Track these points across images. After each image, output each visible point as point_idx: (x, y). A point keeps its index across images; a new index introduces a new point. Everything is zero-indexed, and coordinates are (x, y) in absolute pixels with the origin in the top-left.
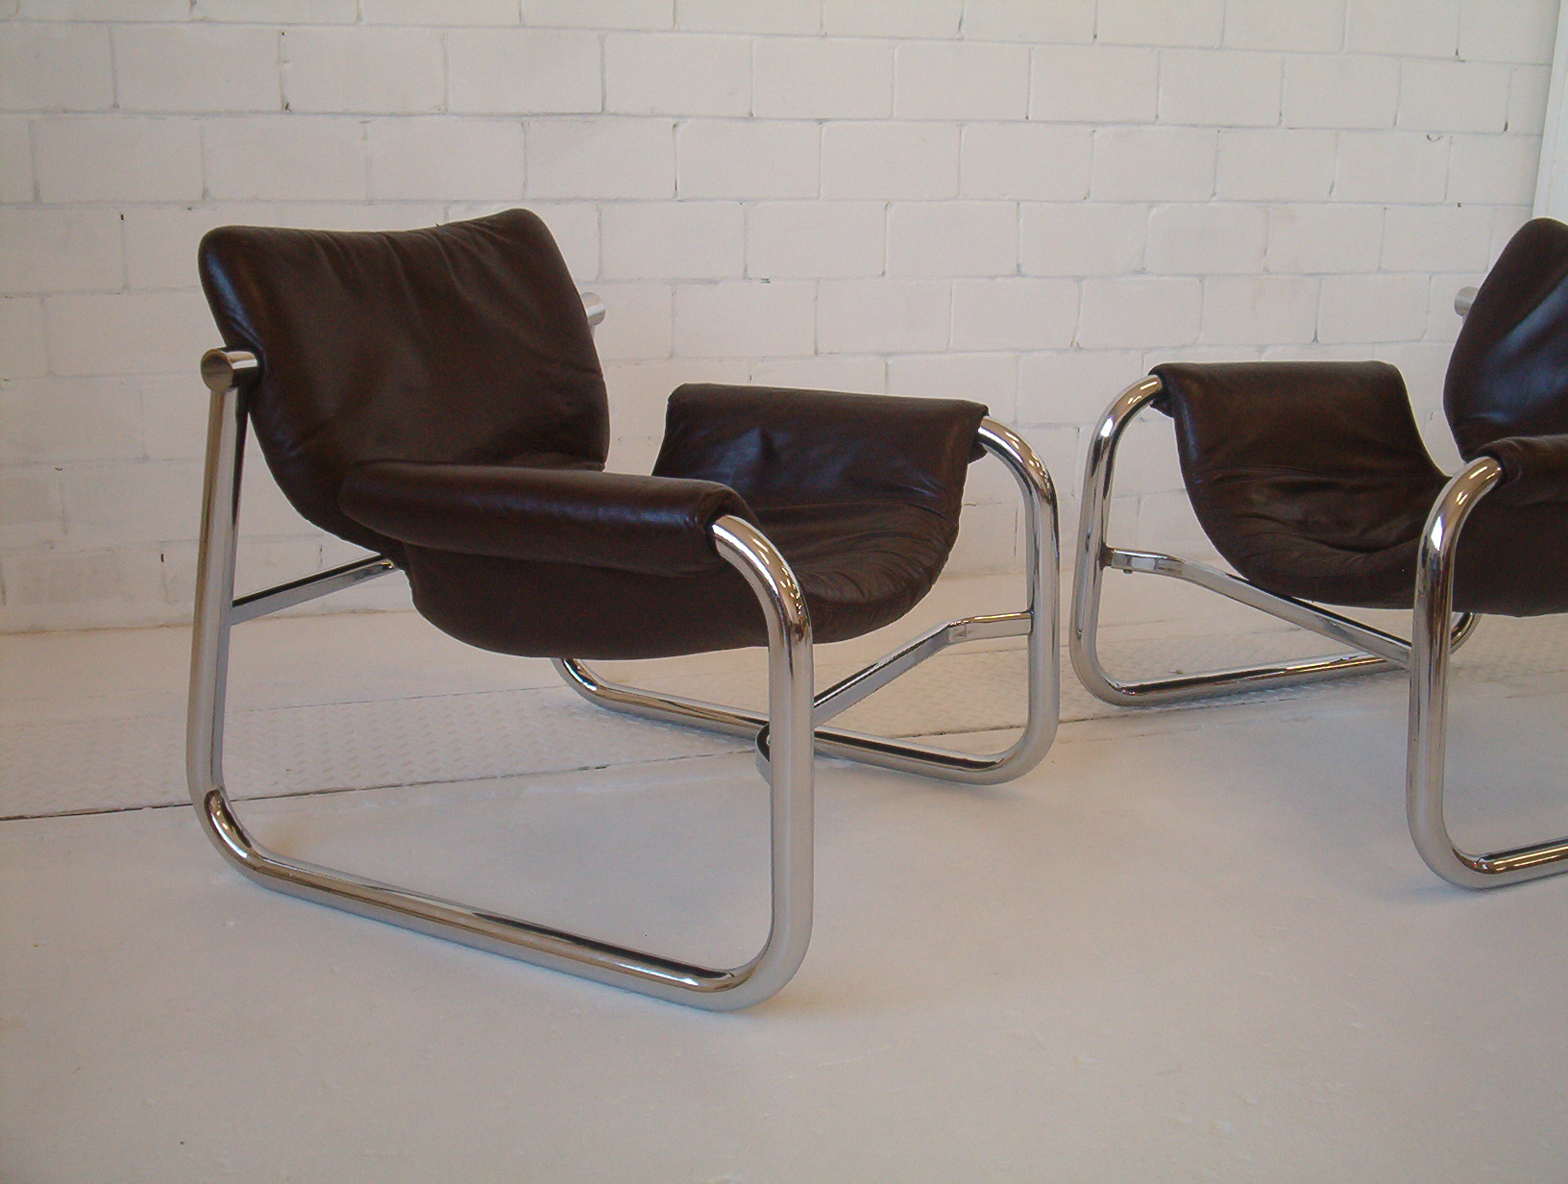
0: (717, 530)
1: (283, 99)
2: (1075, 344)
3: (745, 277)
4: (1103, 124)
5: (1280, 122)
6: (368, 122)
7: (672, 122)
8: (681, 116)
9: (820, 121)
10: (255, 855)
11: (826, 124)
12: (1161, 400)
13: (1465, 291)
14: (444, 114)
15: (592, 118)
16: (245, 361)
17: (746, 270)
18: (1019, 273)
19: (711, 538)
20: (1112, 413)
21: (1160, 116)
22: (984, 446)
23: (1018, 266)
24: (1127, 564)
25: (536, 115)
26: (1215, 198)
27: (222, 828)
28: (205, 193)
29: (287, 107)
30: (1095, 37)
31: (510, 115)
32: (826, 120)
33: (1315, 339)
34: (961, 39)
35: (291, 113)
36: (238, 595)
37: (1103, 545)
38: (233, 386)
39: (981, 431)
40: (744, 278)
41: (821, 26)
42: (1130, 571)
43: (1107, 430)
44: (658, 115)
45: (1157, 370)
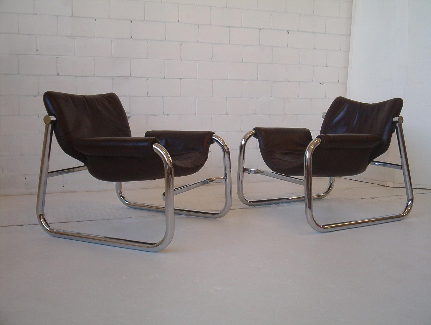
0: (154, 146)
1: (57, 72)
2: (241, 130)
4: (245, 80)
5: (286, 80)
6: (76, 78)
7: (147, 79)
8: (149, 78)
9: (180, 79)
10: (51, 229)
11: (182, 80)
12: (255, 135)
13: (324, 113)
14: (94, 76)
15: (128, 78)
16: (53, 118)
17: (164, 112)
18: (227, 114)
19: (152, 148)
20: (244, 138)
21: (258, 79)
22: (214, 140)
23: (227, 112)
25: (115, 77)
26: (272, 97)
27: (43, 223)
28: (38, 93)
29: (58, 74)
30: (243, 61)
31: (109, 77)
32: (182, 79)
34: (212, 61)
35: (59, 75)
36: (49, 171)
37: (243, 168)
38: (51, 123)
39: (213, 137)
40: (163, 114)
41: (180, 58)
42: (250, 173)
43: (243, 143)
44: (143, 77)
45: (254, 129)
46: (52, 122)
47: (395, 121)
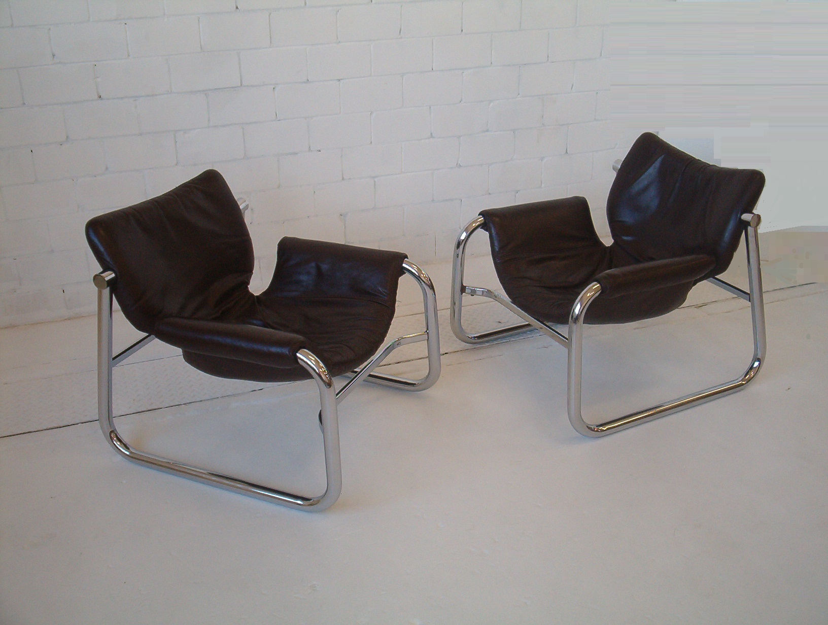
0: (298, 354)
1: (98, 94)
2: (458, 164)
3: (310, 150)
4: (467, 69)
5: (548, 60)
6: (136, 100)
7: (273, 87)
8: (277, 84)
9: (339, 80)
11: (342, 81)
12: (484, 226)
14: (170, 93)
15: (236, 90)
16: (110, 276)
17: (310, 147)
18: (432, 136)
19: (297, 358)
20: (466, 230)
21: (493, 63)
22: (405, 271)
23: (431, 134)
24: (473, 293)
25: (212, 90)
26: (519, 96)
27: (118, 444)
28: (67, 136)
29: (100, 97)
30: (462, 31)
31: (200, 91)
32: (342, 79)
33: (567, 152)
34: (401, 38)
35: (102, 99)
37: (462, 285)
38: (108, 286)
39: (404, 265)
42: (473, 295)
43: (463, 237)
44: (266, 85)
45: (482, 214)
46: (111, 283)
47: (745, 219)
